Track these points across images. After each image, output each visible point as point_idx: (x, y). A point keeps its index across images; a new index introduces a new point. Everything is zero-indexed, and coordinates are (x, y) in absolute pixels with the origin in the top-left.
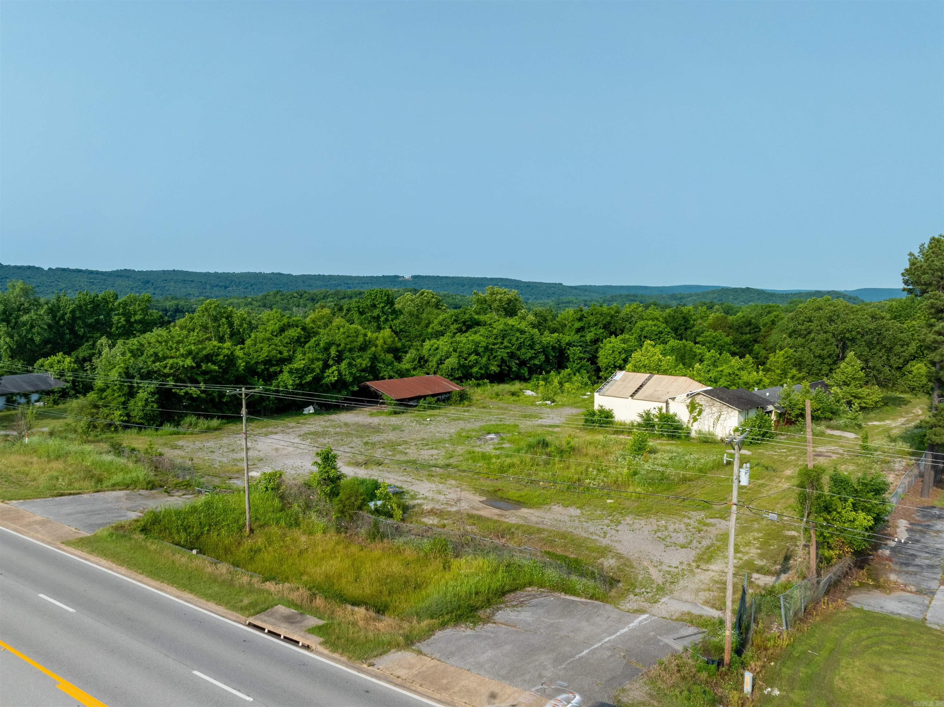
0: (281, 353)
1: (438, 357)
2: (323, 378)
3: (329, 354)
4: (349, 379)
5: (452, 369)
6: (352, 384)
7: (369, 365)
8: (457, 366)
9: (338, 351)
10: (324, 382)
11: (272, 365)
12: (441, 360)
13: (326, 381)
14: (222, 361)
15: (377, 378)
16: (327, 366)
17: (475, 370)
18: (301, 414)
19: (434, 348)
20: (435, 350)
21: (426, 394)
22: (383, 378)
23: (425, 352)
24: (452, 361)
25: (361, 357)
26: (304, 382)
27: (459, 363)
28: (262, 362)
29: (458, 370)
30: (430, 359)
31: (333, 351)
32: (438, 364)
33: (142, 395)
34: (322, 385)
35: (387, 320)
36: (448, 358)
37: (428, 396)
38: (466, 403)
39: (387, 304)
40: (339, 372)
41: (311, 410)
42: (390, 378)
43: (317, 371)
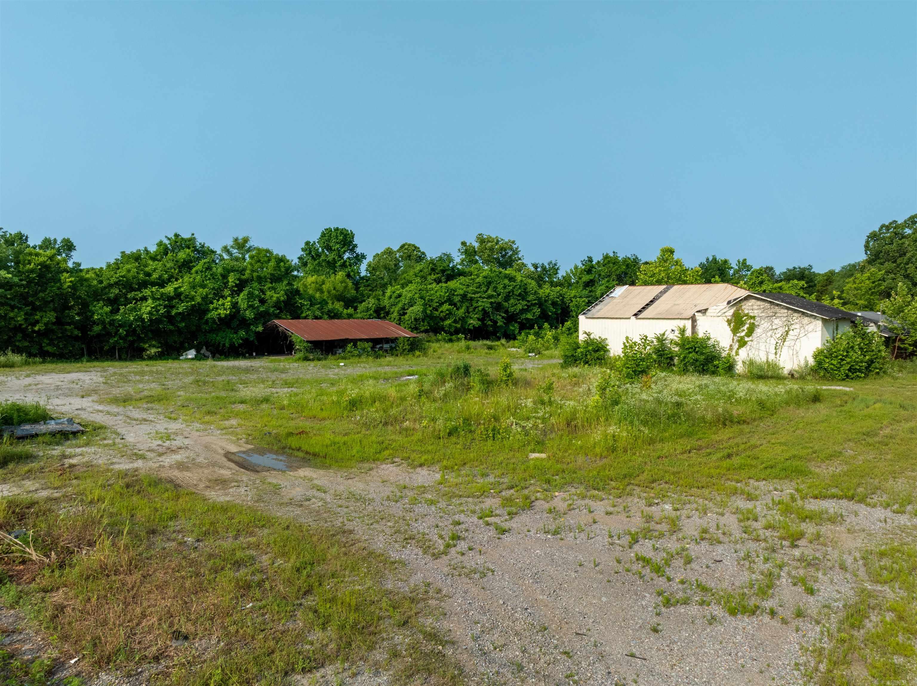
1: (400, 305)
2: (208, 310)
3: (226, 284)
4: (249, 314)
5: (416, 319)
6: (255, 322)
7: (282, 298)
8: (421, 315)
9: (239, 279)
10: (209, 316)
11: (132, 290)
12: (403, 309)
13: (213, 314)
14: (32, 271)
15: (296, 316)
16: (218, 294)
17: (447, 322)
18: (177, 358)
19: (395, 294)
20: (396, 298)
21: (358, 338)
22: (306, 318)
23: (386, 302)
24: (417, 309)
25: (274, 289)
26: (174, 312)
27: (424, 311)
28: (116, 283)
29: (423, 320)
30: (392, 310)
31: (232, 279)
32: (400, 315)
34: (207, 322)
36: (412, 306)
37: (361, 340)
38: (417, 353)
39: (344, 245)
40: (235, 305)
41: (191, 354)
42: (316, 318)
43: (199, 299)
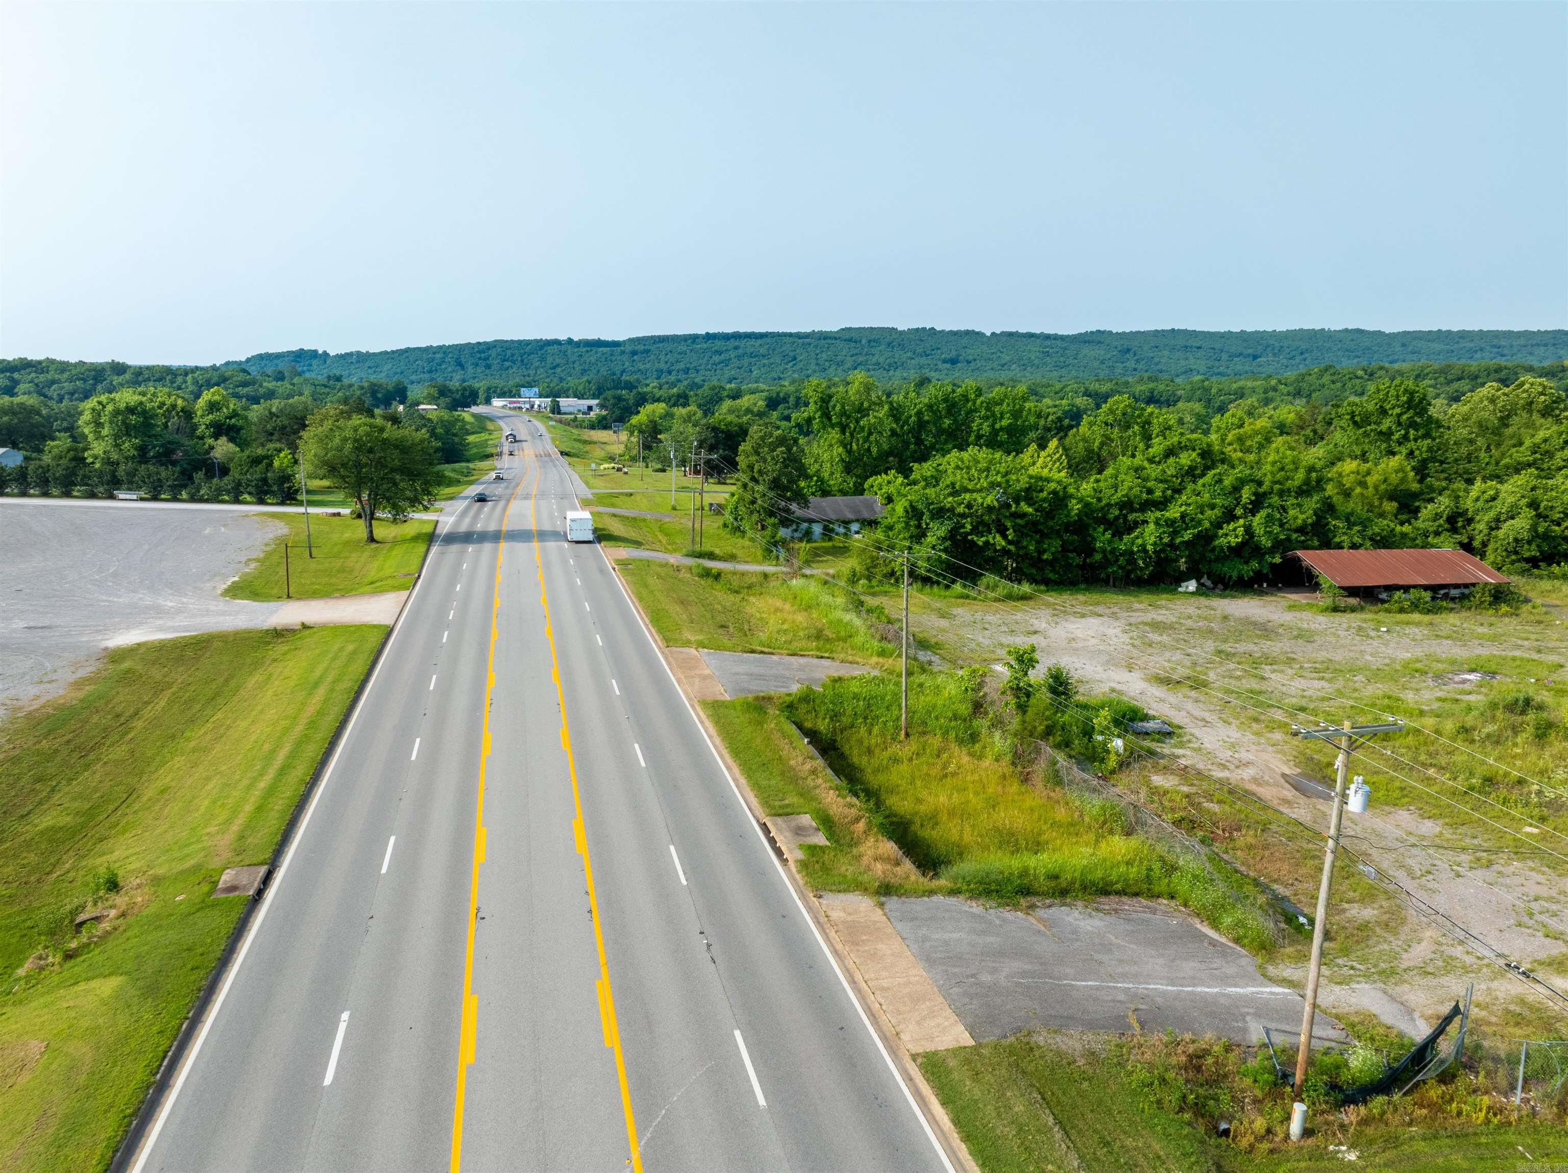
0: (1150, 491)
1: (1492, 514)
2: (1216, 536)
3: (1238, 500)
4: (1266, 542)
5: (1516, 540)
6: (1272, 551)
7: (1310, 521)
8: (1526, 535)
9: (1255, 494)
10: (1217, 542)
11: (1133, 510)
12: (1497, 520)
13: (1222, 541)
14: (1044, 500)
15: (1326, 544)
16: (1230, 516)
18: (1174, 591)
19: (1486, 496)
20: (1487, 501)
21: (1412, 583)
22: (1339, 546)
23: (1468, 504)
24: (1521, 524)
25: (1299, 505)
26: (1178, 541)
27: (1534, 528)
28: (1117, 504)
29: (1529, 542)
30: (1478, 518)
31: (1246, 494)
32: (1492, 529)
33: (930, 539)
34: (1213, 550)
35: (1406, 437)
36: (1513, 518)
37: (1415, 587)
38: (1504, 608)
39: (1409, 409)
40: (1248, 530)
41: (1192, 586)
42: (1354, 546)
43: (1207, 524)
